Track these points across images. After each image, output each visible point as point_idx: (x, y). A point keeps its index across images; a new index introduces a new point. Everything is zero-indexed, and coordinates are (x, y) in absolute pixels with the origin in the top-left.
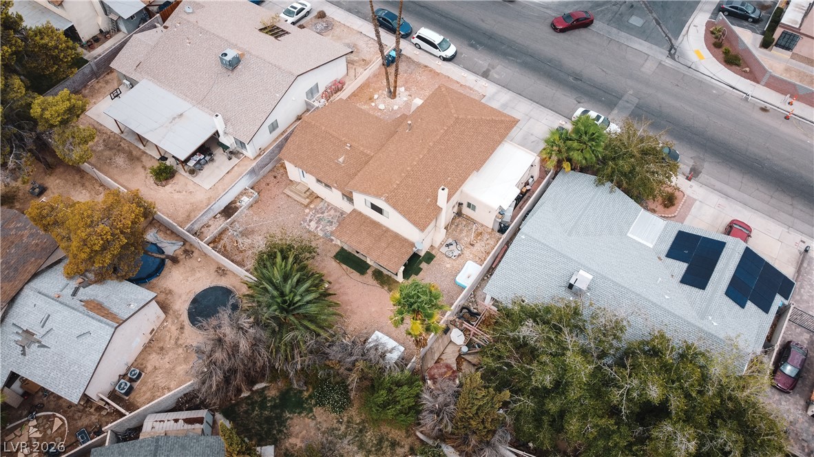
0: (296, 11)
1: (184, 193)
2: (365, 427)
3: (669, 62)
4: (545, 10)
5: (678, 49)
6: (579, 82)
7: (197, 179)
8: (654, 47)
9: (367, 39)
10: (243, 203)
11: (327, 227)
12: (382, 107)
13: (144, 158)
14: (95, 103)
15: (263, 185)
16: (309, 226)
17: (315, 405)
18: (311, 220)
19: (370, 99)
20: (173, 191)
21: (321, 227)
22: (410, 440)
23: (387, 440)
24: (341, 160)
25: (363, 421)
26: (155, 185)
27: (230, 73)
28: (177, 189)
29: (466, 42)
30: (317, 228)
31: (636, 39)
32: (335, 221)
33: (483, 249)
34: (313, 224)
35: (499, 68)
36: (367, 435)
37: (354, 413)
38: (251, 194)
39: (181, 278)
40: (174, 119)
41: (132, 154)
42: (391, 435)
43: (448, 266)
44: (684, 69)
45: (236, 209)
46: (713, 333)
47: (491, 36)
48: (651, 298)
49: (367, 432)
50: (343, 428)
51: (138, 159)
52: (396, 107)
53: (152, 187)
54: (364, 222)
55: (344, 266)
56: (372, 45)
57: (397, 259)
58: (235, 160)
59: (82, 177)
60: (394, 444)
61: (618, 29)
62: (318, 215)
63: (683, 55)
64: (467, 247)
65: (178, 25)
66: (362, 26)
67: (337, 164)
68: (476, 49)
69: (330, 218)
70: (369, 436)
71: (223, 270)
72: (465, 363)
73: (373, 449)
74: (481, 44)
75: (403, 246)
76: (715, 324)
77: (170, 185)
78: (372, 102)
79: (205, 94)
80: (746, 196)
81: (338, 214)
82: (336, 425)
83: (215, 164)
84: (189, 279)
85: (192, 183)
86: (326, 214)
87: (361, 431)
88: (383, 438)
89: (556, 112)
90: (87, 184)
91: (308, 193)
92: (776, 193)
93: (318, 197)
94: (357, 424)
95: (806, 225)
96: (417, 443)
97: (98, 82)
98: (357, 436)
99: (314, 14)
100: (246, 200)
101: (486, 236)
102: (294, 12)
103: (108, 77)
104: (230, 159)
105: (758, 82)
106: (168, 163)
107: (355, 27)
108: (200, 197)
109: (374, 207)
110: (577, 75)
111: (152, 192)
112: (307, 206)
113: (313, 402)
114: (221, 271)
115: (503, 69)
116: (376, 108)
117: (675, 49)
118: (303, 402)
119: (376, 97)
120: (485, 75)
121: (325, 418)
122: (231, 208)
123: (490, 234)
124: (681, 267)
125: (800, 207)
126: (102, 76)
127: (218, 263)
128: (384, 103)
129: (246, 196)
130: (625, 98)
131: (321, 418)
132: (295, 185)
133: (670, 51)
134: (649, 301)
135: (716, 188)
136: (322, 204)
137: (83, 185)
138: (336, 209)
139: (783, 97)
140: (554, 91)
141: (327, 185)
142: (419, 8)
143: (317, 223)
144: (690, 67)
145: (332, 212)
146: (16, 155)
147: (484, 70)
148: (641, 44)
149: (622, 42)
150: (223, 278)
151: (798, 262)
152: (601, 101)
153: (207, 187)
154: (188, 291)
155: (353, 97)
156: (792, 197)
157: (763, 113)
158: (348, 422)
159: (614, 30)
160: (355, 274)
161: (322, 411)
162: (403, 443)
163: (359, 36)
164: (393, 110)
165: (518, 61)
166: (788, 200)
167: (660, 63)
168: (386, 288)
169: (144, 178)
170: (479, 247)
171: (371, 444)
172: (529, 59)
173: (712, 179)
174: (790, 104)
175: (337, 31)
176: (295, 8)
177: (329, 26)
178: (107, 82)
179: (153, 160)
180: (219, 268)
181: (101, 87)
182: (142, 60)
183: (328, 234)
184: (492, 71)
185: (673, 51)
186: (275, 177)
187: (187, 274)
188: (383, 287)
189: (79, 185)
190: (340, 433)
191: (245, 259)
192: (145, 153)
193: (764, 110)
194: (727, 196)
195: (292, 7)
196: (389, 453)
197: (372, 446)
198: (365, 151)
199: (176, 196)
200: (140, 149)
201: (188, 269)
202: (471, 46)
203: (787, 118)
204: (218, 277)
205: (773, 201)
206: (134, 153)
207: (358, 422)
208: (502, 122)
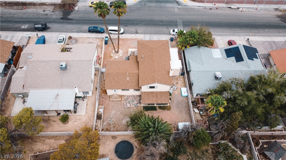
0: (62, 40)
1: (77, 121)
2: (195, 152)
3: (179, 7)
4: (136, 6)
5: (179, 2)
6: (163, 23)
7: (77, 114)
8: (173, 4)
9: (92, 39)
10: (101, 112)
11: (133, 103)
12: (117, 57)
13: (51, 118)
14: (11, 110)
15: (101, 102)
16: (127, 106)
17: (177, 157)
18: (127, 104)
19: (111, 57)
20: (73, 123)
21: (131, 104)
22: (209, 147)
23: (204, 151)
24: (128, 79)
25: (194, 151)
26: (64, 125)
27: (65, 71)
28: (74, 121)
29: (123, 26)
30: (130, 105)
31: (167, 4)
32: (134, 100)
33: (181, 83)
34: (128, 105)
35: (139, 29)
36: (198, 154)
37: (189, 151)
38: (101, 107)
39: (103, 148)
40: (56, 97)
41: (45, 120)
42: (204, 149)
43: (176, 93)
44: (185, 7)
45: (101, 115)
46: (255, 70)
47: (129, 21)
48: (236, 70)
49: (197, 153)
50: (190, 157)
51: (49, 120)
52: (121, 55)
53: (63, 126)
54: (148, 94)
55: (149, 111)
56: (96, 40)
57: (167, 99)
58: (86, 100)
59: (32, 139)
60: (207, 151)
61: (160, 3)
62: (127, 101)
63: (181, 3)
64: (177, 85)
65: (30, 64)
66: (86, 35)
67: (128, 81)
68: (128, 26)
69: (131, 100)
70: (199, 154)
71: (114, 136)
72: (203, 117)
73: (203, 156)
74: (128, 24)
75: (165, 94)
76: (253, 68)
77: (70, 121)
78: (112, 57)
79: (61, 83)
80: (225, 33)
81: (133, 97)
82: (188, 158)
83: (80, 105)
84: (105, 147)
85: (77, 116)
86: (129, 99)
87: (195, 154)
88: (202, 151)
89: (165, 34)
90: (36, 140)
91: (119, 96)
92: (230, 29)
93: (122, 96)
94: (193, 153)
95: (242, 33)
96: (212, 146)
97: (5, 102)
98: (196, 156)
99: (67, 38)
100: (101, 110)
101: (179, 79)
102: (62, 41)
103: (8, 98)
104: (83, 100)
105: (204, 2)
106: (61, 114)
107: (85, 37)
108: (84, 119)
109: (151, 87)
110: (161, 21)
111: (65, 128)
112: (121, 101)
113: (176, 156)
114: (114, 137)
115: (140, 29)
116: (115, 59)
117: (178, 2)
118: (173, 158)
119: (112, 55)
120: (137, 33)
121: (183, 158)
122: (98, 116)
123: (179, 77)
124: (233, 58)
125: (237, 30)
126: (5, 99)
127: (110, 135)
128: (116, 56)
129: (100, 109)
130: (178, 22)
131: (182, 159)
132: (112, 96)
133: (177, 3)
134: (236, 71)
135: (217, 35)
136: (125, 97)
137: (35, 141)
138: (131, 96)
139: (212, 4)
140: (159, 28)
141: (127, 90)
142: (100, 22)
143: (129, 104)
144: (186, 6)
145: (131, 98)
146: (15, 145)
147: (135, 31)
148: (169, 5)
149: (164, 6)
150: (116, 139)
151: (248, 44)
152: (173, 25)
153: (84, 114)
154: (109, 151)
155: (105, 59)
156: (234, 28)
157: (211, 10)
158: (190, 154)
159: (159, 4)
160: (154, 112)
161: (180, 157)
162: (208, 149)
163: (89, 39)
164: (120, 57)
165: (142, 24)
166: (233, 29)
167: (178, 8)
168: (166, 110)
169: (58, 125)
170: (180, 83)
171: (201, 156)
172: (145, 23)
173: (215, 33)
174: (215, 5)
175: (80, 40)
176: (61, 39)
177: (76, 41)
178: (9, 100)
179: (55, 117)
180: (113, 137)
181: (8, 103)
182: (23, 84)
183: (135, 105)
184: (138, 31)
185: (178, 3)
186: (103, 98)
187: (104, 146)
188: (165, 110)
189: (33, 143)
190: (191, 159)
191: (118, 129)
192: (49, 116)
193: (211, 9)
194: (221, 35)
195: (60, 39)
196: (207, 154)
197: (202, 156)
198: (134, 72)
199: (76, 123)
200: (46, 116)
201: (102, 144)
202: (125, 26)
203: (217, 9)
204: (115, 140)
205: (231, 31)
206: (45, 119)
207: (192, 152)
208: (165, 43)
